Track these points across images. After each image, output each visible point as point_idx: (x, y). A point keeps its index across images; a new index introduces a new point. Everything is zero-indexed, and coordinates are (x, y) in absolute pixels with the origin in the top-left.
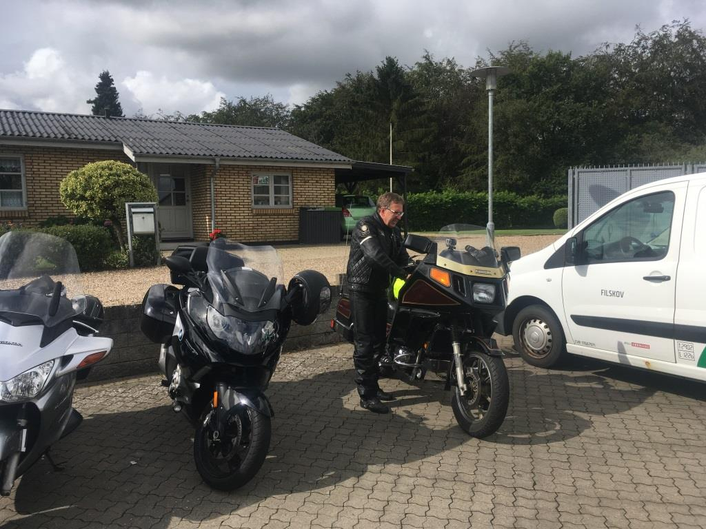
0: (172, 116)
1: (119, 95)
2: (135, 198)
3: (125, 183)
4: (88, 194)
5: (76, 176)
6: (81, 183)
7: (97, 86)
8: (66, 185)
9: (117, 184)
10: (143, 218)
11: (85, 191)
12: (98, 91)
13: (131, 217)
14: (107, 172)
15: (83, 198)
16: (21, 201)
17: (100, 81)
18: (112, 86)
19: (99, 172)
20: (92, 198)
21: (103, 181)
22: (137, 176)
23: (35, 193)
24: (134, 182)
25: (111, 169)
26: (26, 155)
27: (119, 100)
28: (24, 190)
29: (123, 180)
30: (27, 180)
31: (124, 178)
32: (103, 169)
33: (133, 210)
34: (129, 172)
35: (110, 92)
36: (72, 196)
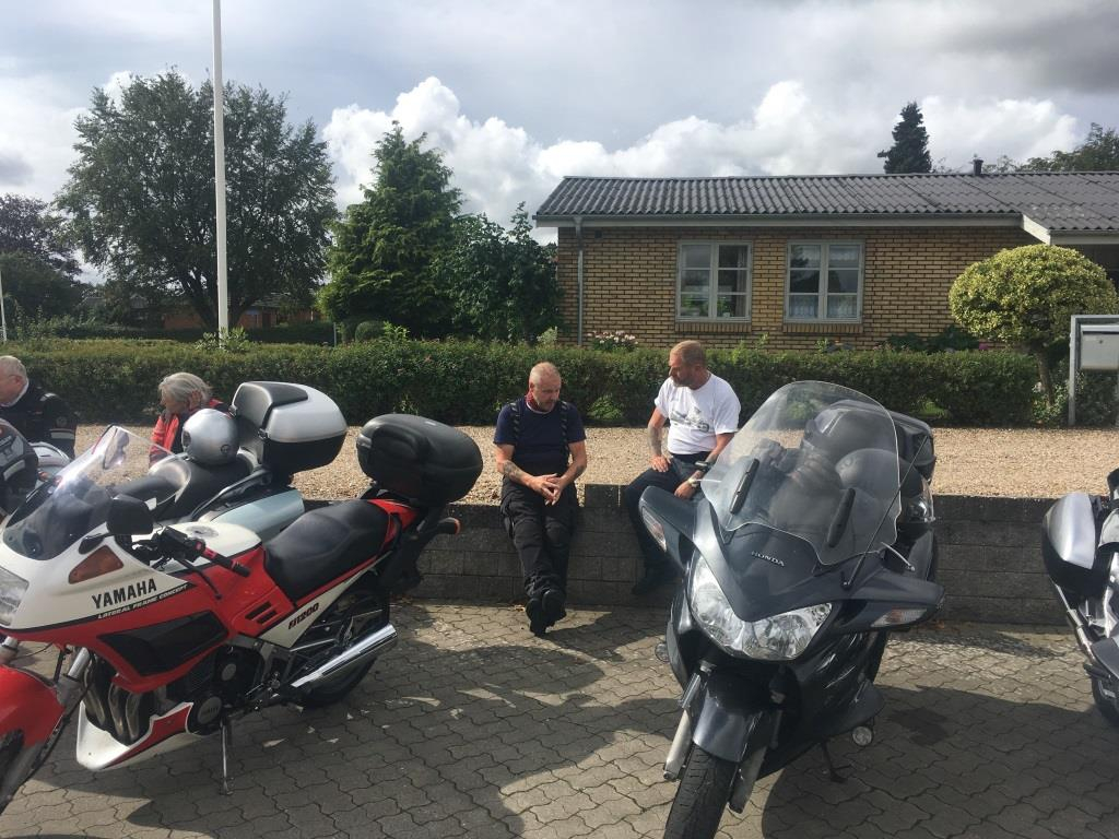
0: (994, 166)
1: (929, 139)
2: (1085, 307)
3: (1070, 283)
4: (1005, 301)
5: (984, 271)
6: (994, 283)
7: (896, 129)
8: (966, 286)
9: (1056, 284)
10: (1101, 342)
11: (1000, 296)
12: (896, 136)
13: (1078, 339)
14: (1038, 264)
15: (994, 306)
16: (854, 311)
17: (901, 119)
18: (920, 126)
19: (1025, 263)
20: (1011, 307)
21: (1032, 279)
22: (1090, 268)
23: (875, 298)
24: (1085, 280)
25: (1045, 259)
26: (869, 241)
27: (928, 147)
28: (859, 294)
29: (1067, 277)
30: (865, 278)
31: (1069, 272)
32: (1033, 258)
33: (1084, 327)
34: (1075, 263)
35: (915, 137)
36: (975, 303)
